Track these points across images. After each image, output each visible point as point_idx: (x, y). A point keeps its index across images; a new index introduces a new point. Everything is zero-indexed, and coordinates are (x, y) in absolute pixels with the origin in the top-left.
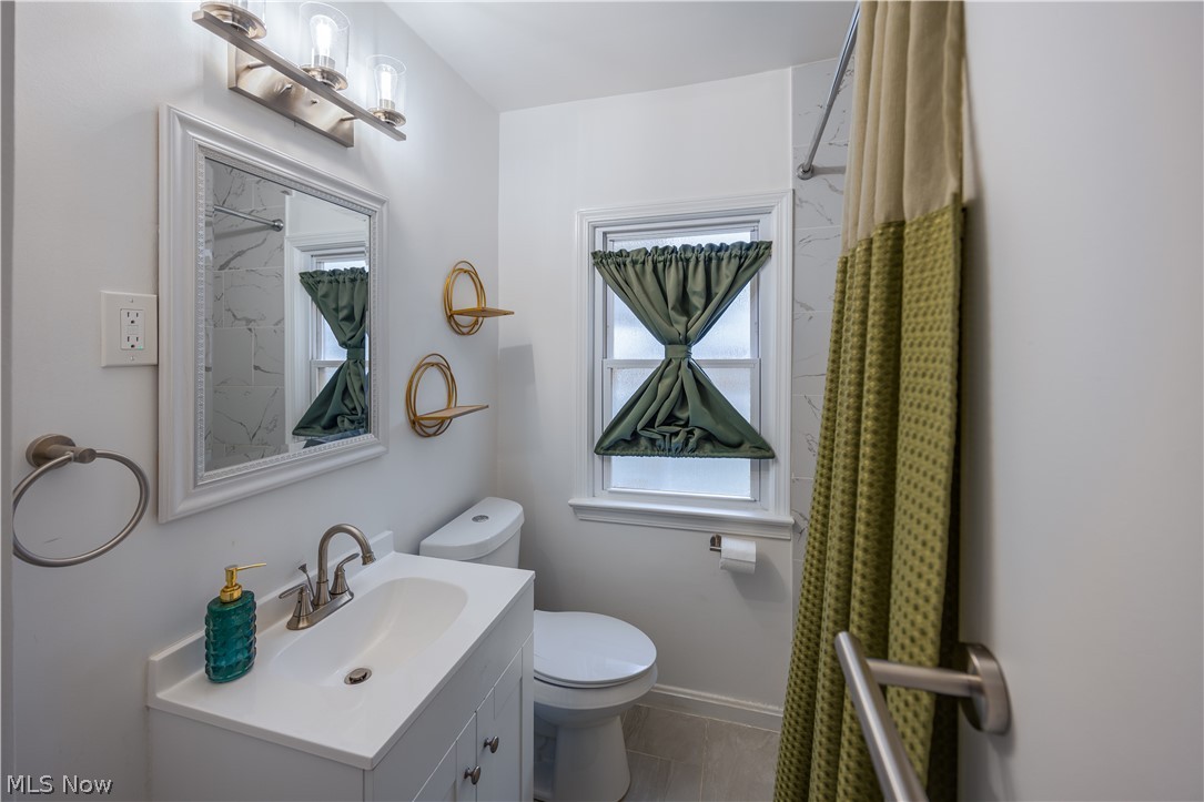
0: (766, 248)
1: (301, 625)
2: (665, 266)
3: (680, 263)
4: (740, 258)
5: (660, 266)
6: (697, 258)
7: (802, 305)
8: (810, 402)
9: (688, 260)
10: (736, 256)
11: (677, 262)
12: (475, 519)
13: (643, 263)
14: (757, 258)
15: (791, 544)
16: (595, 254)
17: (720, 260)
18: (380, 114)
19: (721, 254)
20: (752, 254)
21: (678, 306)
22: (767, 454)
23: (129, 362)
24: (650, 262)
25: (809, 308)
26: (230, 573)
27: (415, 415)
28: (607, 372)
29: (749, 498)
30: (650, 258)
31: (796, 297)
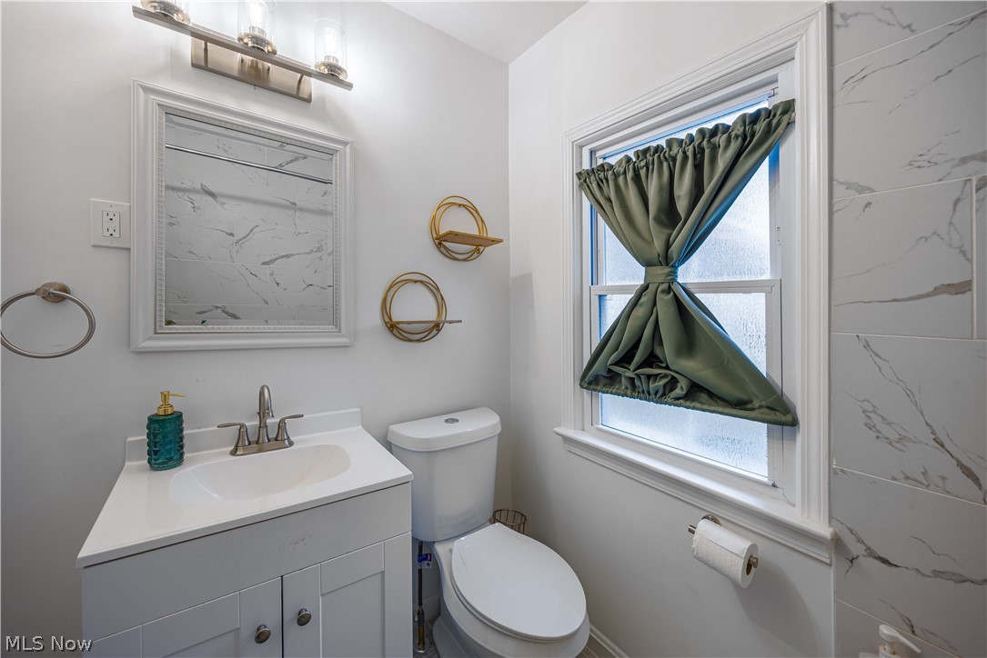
0: (785, 112)
1: (238, 453)
2: (648, 169)
3: (665, 164)
4: (744, 139)
5: (643, 172)
6: (684, 152)
7: (849, 186)
8: (867, 346)
9: (674, 159)
10: (737, 136)
11: (661, 163)
12: (447, 421)
13: (625, 173)
14: (769, 132)
15: (831, 571)
16: (579, 175)
17: (715, 148)
18: (323, 68)
19: (715, 140)
20: (760, 127)
21: (663, 217)
22: (783, 419)
23: (109, 244)
24: (631, 170)
25: (861, 189)
26: (165, 396)
27: (390, 319)
28: (595, 300)
29: (765, 480)
30: (631, 166)
31: (837, 175)
